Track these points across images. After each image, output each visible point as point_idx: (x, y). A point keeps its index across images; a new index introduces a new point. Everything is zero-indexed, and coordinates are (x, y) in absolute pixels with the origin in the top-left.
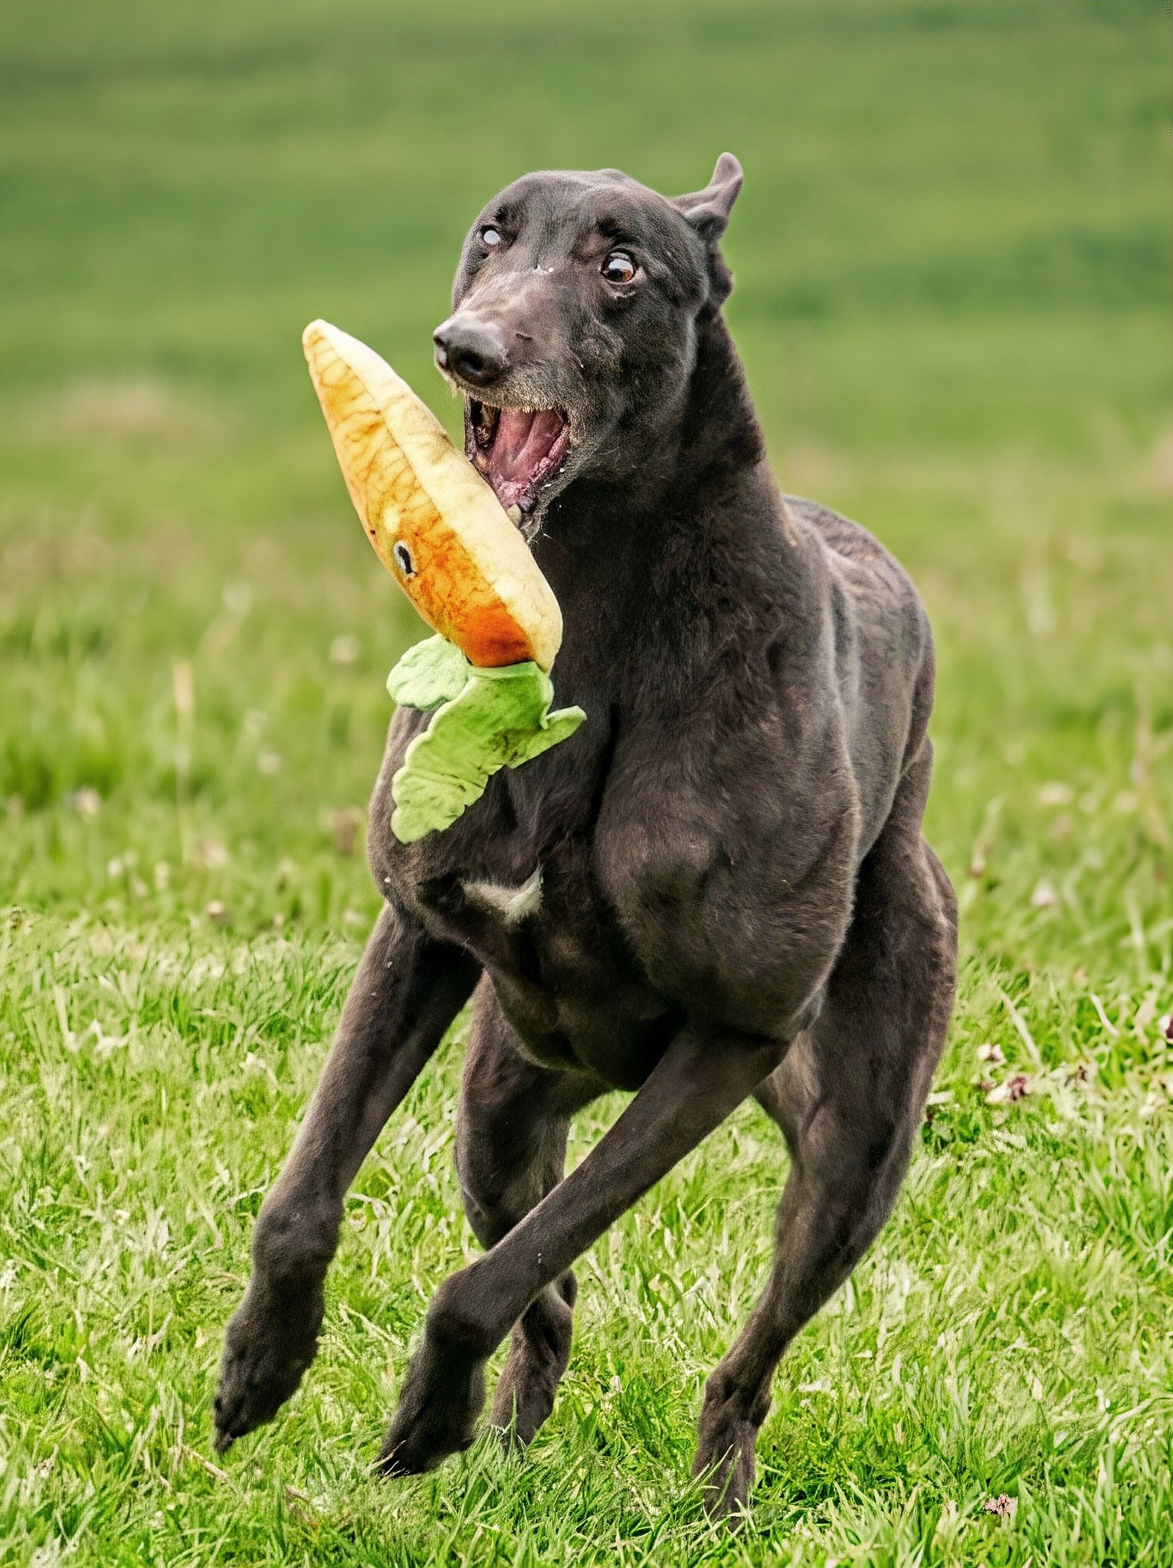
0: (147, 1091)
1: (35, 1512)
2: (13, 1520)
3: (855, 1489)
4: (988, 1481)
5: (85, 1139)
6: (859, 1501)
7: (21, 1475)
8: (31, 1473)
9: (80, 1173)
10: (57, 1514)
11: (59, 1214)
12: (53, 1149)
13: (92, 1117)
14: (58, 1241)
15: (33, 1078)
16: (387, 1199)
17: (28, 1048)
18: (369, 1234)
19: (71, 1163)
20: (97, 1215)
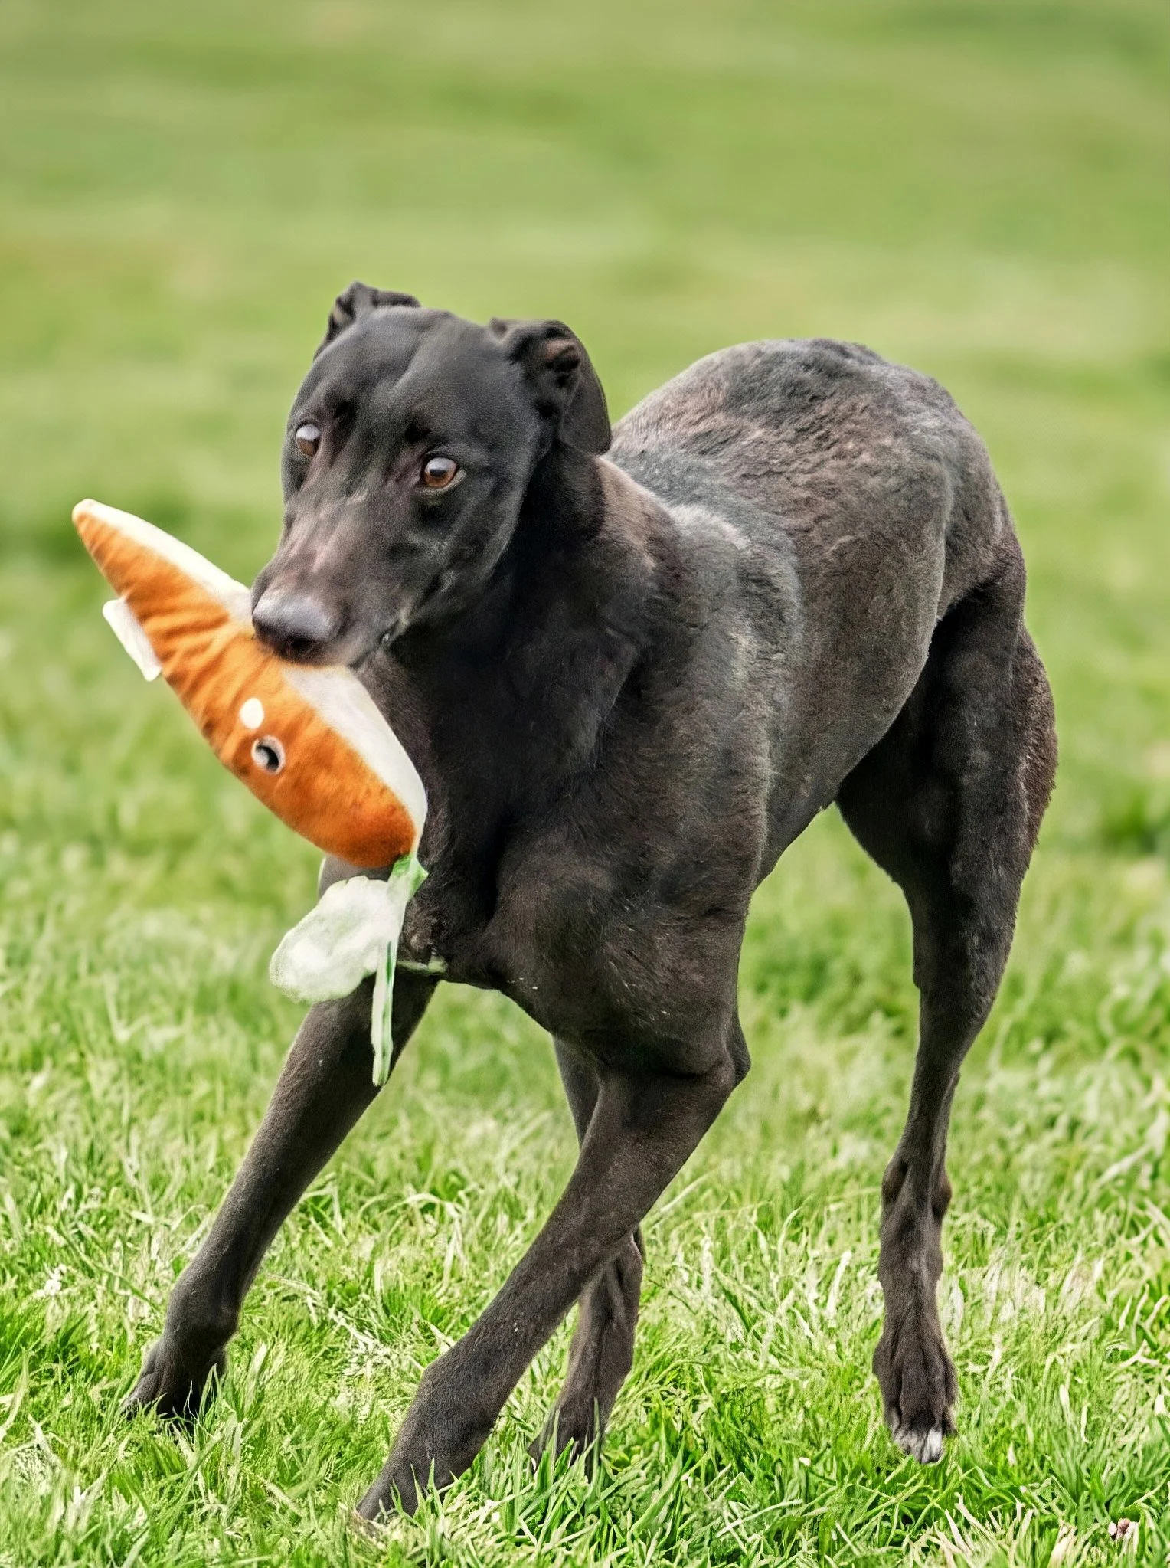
0: (201, 1087)
1: (81, 1540)
2: (58, 1545)
3: (965, 1513)
4: (1107, 1505)
5: (135, 1140)
6: (967, 1524)
7: (67, 1497)
8: (78, 1497)
9: (129, 1174)
10: (107, 1541)
11: (107, 1220)
12: (99, 1148)
13: (142, 1113)
14: (108, 1248)
15: (78, 1071)
16: (459, 1201)
17: (74, 1038)
18: (441, 1239)
19: (120, 1165)
20: (148, 1219)
